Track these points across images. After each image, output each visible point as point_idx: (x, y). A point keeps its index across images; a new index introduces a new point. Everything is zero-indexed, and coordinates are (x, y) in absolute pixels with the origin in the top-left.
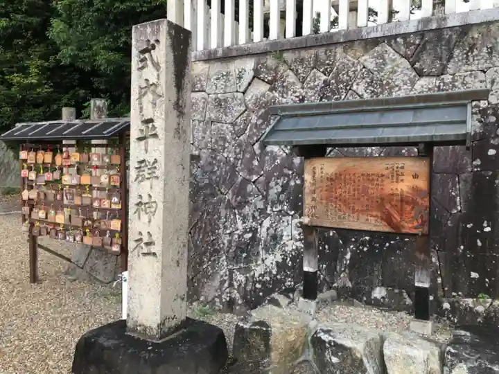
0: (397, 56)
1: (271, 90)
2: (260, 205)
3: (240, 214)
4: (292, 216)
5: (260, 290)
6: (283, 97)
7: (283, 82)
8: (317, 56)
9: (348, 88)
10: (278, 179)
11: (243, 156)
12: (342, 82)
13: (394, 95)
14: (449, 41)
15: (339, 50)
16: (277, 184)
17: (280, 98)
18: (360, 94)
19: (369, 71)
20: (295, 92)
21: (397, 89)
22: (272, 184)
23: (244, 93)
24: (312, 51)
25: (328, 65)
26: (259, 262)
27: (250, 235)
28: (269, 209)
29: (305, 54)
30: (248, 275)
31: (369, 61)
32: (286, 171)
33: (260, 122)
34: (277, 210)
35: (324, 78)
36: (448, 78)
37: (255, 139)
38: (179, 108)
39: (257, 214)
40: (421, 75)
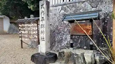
0: (88, 4)
1: (65, 12)
3: (59, 35)
7: (67, 10)
11: (60, 24)
15: (77, 4)
16: (66, 29)
18: (81, 12)
20: (69, 12)
23: (60, 12)
24: (72, 4)
25: (75, 6)
26: (63, 43)
27: (61, 38)
28: (65, 33)
30: (61, 46)
31: (83, 5)
32: (68, 26)
35: (74, 9)
36: (98, 8)
38: (48, 15)
39: (62, 35)
40: (93, 7)
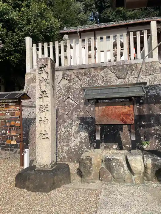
0: (111, 72)
1: (70, 82)
2: (70, 122)
3: (63, 126)
4: (82, 125)
5: (74, 152)
6: (74, 85)
7: (73, 80)
8: (85, 71)
9: (96, 82)
10: (75, 113)
11: (61, 105)
12: (94, 80)
13: (111, 84)
14: (126, 69)
15: (92, 70)
16: (75, 114)
17: (73, 85)
18: (100, 84)
19: (103, 77)
20: (78, 83)
21: (112, 83)
22: (74, 114)
23: (59, 83)
24: (84, 70)
25: (89, 75)
26: (72, 142)
27: (68, 133)
28: (74, 123)
29: (81, 71)
30: (68, 147)
31: (102, 73)
32: (78, 110)
33: (66, 93)
34: (77, 123)
35: (88, 79)
36: (127, 80)
37: (65, 99)
39: (69, 125)
40: (119, 78)
